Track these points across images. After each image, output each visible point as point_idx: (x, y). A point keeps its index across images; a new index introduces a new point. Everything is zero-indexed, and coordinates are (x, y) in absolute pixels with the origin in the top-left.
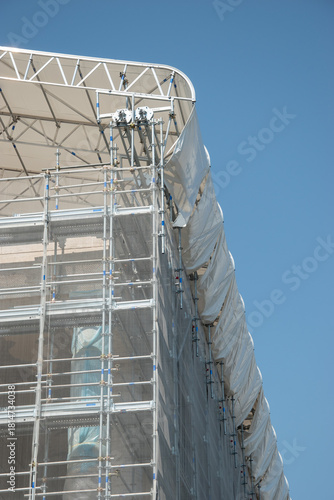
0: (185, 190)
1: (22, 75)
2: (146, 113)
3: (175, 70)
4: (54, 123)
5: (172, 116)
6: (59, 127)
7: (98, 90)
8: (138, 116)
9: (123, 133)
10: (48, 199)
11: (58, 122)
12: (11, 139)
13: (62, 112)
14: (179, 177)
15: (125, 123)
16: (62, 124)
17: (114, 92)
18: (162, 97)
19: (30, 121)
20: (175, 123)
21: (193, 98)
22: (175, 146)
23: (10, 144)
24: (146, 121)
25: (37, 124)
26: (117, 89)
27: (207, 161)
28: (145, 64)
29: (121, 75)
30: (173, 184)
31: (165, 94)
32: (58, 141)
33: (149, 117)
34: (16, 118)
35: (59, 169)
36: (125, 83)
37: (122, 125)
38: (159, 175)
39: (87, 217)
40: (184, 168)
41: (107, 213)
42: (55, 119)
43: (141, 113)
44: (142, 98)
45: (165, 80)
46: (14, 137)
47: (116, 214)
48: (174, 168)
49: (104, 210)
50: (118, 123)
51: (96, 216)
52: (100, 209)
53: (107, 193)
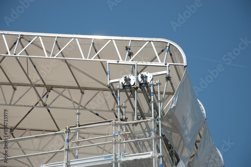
0: (182, 139)
1: (49, 53)
2: (146, 77)
3: (169, 42)
4: (79, 91)
5: (168, 78)
6: (83, 93)
7: (109, 61)
8: (140, 79)
9: (129, 94)
10: (68, 150)
11: (82, 90)
12: (45, 105)
13: (84, 81)
14: (176, 128)
15: (130, 85)
16: (85, 91)
17: (121, 62)
18: (160, 64)
19: (61, 90)
20: (172, 84)
21: (185, 63)
22: (171, 102)
23: (45, 109)
24: (146, 83)
25: (66, 92)
26: (123, 59)
27: (202, 114)
28: (146, 39)
29: (127, 48)
30: (171, 134)
31: (162, 61)
32: (83, 104)
33: (149, 80)
34: (50, 88)
35: (79, 126)
36: (130, 55)
37: (127, 87)
38: (158, 126)
39: (99, 164)
40: (180, 120)
41: (116, 159)
42: (79, 88)
43: (142, 77)
44: (147, 66)
45: (163, 51)
46: (48, 103)
47: (123, 160)
48: (171, 120)
49: (113, 157)
50: (124, 86)
51: (106, 162)
52: (110, 156)
53: (116, 143)
